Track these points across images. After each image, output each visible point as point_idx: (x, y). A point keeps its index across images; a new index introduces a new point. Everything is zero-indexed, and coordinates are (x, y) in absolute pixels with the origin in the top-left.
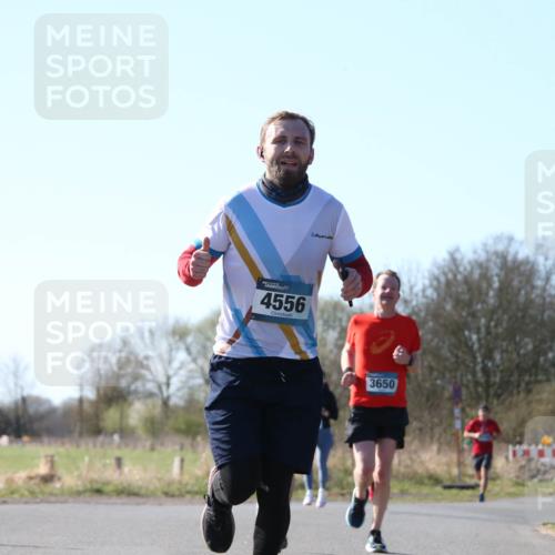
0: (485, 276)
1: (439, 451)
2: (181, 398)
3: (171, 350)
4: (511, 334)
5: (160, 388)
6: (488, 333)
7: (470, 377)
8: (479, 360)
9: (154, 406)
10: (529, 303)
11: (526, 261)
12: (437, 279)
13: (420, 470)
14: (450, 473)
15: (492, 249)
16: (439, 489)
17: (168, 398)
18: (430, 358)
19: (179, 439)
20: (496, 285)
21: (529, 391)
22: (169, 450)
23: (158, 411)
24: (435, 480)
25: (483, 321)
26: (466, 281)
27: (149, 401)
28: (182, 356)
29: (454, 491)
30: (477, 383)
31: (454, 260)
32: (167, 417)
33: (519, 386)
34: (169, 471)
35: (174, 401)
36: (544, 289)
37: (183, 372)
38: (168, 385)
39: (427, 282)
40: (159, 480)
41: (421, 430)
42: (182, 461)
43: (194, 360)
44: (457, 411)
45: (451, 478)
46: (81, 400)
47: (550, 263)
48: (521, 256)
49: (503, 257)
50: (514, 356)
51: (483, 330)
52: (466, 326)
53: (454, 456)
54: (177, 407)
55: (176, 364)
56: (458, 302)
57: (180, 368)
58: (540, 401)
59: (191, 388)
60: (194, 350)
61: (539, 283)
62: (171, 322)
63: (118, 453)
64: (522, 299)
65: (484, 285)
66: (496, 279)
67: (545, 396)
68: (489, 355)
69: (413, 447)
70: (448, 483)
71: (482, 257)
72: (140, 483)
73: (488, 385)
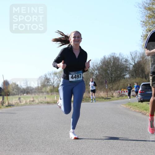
0: (110, 61)
1: (103, 93)
2: (56, 85)
3: (54, 77)
4: (115, 71)
5: (52, 84)
6: (111, 71)
7: (108, 79)
8: (110, 75)
9: (51, 87)
10: (118, 65)
11: (118, 57)
12: (102, 62)
13: (100, 96)
14: (105, 96)
15: (111, 55)
16: (103, 99)
17: (54, 85)
18: (101, 76)
19: (56, 93)
20: (112, 62)
21: (119, 81)
22: (54, 95)
23: (52, 88)
24: (103, 98)
25: (110, 69)
26: (107, 61)
27: (51, 86)
28: (56, 78)
29: (106, 100)
30: (110, 80)
31: (105, 58)
32: (54, 89)
33: (117, 80)
34: (54, 99)
35: (55, 86)
36: (121, 62)
37: (56, 81)
38: (54, 83)
39: (100, 62)
40: (53, 100)
41: (100, 89)
42: (57, 97)
43: (58, 78)
44: (106, 85)
45: (106, 97)
46: (38, 87)
47: (122, 58)
48: (117, 56)
49: (113, 57)
50: (116, 74)
51: (110, 70)
52: (107, 70)
53: (106, 93)
54: (56, 87)
55: (55, 79)
56: (106, 65)
57: (56, 80)
58: (121, 83)
59: (58, 84)
61: (120, 61)
62: (54, 72)
63: (45, 96)
64: (117, 64)
65: (110, 62)
66: (112, 61)
67: (122, 81)
68: (112, 75)
69: (98, 92)
70: (105, 98)
71: (110, 57)
72: (49, 101)
73: (112, 80)
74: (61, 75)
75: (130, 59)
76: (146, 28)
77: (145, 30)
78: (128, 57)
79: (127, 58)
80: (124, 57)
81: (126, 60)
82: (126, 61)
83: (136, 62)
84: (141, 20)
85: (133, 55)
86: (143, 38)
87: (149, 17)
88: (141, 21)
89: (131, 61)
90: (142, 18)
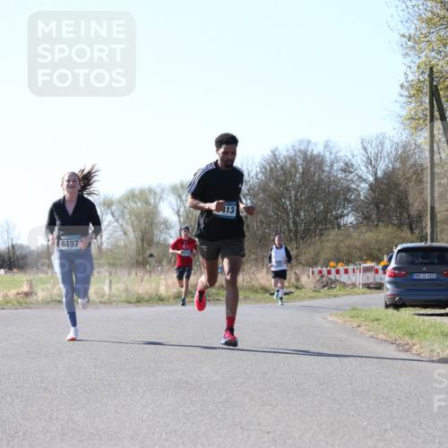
0: (294, 165)
6: (296, 200)
7: (285, 227)
10: (321, 181)
11: (319, 156)
12: (265, 167)
13: (256, 284)
15: (297, 149)
16: (267, 295)
18: (261, 216)
20: (301, 170)
21: (321, 235)
24: (265, 290)
25: (293, 193)
26: (283, 168)
28: (109, 217)
30: (290, 231)
31: (275, 156)
33: (315, 232)
36: (330, 173)
39: (259, 170)
42: (110, 282)
43: (117, 221)
47: (332, 156)
48: (315, 153)
49: (305, 153)
50: (313, 213)
51: (293, 198)
52: (283, 196)
56: (277, 181)
58: (328, 241)
60: (116, 214)
61: (327, 169)
64: (316, 178)
65: (293, 171)
66: (300, 167)
67: (331, 237)
68: (297, 214)
69: (251, 271)
71: (292, 153)
73: (296, 232)
74: (125, 210)
75: (359, 162)
76: (418, 61)
77: (412, 65)
78: (353, 156)
79: (350, 157)
80: (341, 154)
81: (346, 164)
82: (348, 168)
83: (380, 174)
84: (402, 32)
85: (369, 149)
86: (407, 93)
87: (428, 21)
88: (403, 36)
89: (364, 168)
90: (407, 25)
